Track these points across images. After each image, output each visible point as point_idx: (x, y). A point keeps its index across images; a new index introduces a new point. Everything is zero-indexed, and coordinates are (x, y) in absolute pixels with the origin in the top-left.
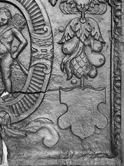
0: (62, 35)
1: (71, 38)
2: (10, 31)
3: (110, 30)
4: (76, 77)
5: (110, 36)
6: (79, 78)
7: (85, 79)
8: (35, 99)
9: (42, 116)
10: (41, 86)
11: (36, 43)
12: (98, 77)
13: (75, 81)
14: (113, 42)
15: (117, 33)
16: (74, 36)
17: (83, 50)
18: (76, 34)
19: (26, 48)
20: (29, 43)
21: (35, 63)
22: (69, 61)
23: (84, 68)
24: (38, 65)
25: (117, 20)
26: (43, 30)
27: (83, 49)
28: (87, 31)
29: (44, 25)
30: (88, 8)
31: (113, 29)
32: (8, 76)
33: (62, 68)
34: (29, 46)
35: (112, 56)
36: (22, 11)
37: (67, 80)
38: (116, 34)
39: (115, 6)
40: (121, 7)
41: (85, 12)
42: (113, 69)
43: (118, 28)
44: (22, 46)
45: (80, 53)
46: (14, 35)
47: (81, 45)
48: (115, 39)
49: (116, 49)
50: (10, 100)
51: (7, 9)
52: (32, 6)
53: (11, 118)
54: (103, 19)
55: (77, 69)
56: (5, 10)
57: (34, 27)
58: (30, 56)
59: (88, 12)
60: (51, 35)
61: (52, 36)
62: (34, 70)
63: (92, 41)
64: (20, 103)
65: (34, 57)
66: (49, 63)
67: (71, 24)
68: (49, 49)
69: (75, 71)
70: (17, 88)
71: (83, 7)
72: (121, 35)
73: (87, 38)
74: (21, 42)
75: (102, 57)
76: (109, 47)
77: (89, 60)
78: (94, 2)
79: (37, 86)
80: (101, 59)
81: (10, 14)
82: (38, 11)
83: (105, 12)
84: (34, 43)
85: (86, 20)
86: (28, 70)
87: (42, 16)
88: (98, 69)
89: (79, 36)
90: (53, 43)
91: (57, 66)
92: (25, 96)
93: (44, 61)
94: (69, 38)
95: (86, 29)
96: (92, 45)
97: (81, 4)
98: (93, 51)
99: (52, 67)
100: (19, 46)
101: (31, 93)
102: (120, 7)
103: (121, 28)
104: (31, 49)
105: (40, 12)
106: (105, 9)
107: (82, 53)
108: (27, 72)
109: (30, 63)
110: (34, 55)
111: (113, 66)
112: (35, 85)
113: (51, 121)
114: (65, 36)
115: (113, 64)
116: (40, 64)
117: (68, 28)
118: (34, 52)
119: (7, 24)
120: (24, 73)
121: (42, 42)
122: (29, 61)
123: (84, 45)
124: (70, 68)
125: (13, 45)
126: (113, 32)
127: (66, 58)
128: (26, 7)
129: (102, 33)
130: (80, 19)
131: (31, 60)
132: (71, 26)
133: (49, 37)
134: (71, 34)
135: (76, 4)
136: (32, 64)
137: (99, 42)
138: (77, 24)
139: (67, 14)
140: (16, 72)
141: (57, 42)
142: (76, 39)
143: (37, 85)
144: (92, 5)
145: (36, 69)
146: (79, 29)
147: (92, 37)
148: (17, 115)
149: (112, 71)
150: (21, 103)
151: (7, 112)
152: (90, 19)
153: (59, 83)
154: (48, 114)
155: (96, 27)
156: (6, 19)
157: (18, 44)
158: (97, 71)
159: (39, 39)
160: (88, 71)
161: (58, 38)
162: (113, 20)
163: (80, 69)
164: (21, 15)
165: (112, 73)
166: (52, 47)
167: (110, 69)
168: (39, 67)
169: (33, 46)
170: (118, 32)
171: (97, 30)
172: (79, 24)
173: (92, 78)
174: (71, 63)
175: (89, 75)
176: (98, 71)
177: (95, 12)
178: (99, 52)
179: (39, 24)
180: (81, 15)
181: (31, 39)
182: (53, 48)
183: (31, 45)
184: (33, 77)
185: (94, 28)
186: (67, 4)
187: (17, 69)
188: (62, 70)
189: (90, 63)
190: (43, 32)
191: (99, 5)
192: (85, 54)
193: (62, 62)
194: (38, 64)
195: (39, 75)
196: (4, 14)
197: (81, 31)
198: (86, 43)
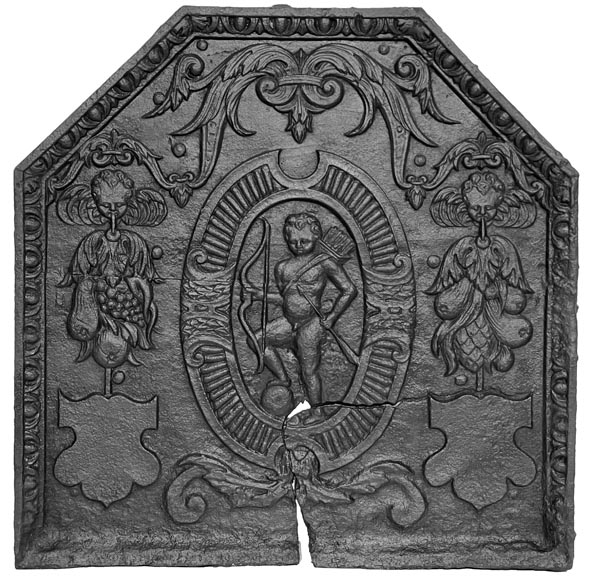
0: (436, 273)
1: (455, 282)
2: (319, 266)
3: (544, 262)
4: (466, 369)
5: (544, 277)
6: (472, 372)
7: (487, 375)
8: (373, 419)
9: (388, 458)
10: (388, 389)
11: (378, 293)
12: (515, 368)
13: (462, 378)
14: (551, 290)
15: (560, 273)
16: (462, 277)
17: (482, 309)
18: (467, 272)
19: (354, 304)
20: (360, 292)
21: (375, 339)
22: (452, 333)
23: (485, 349)
24: (382, 343)
25: (561, 244)
26: (394, 264)
27: (482, 307)
28: (493, 265)
29: (396, 252)
30: (496, 215)
31: (550, 263)
32: (314, 367)
33: (435, 350)
34: (360, 299)
35: (548, 322)
36: (347, 222)
37: (446, 375)
38: (558, 275)
39: (555, 212)
40: (570, 217)
41: (488, 224)
42: (549, 351)
43: (563, 261)
44: (345, 299)
45: (475, 317)
46: (328, 276)
47: (478, 297)
48: (555, 285)
49: (557, 307)
50: (317, 422)
51: (311, 217)
52: (369, 210)
53: (321, 461)
54: (528, 239)
55: (468, 351)
56: (310, 220)
57: (372, 257)
58: (361, 320)
59: (495, 223)
60: (410, 276)
61: (413, 278)
62: (373, 354)
63: (503, 289)
64: (339, 428)
65: (372, 324)
66: (405, 339)
67: (456, 250)
68: (406, 306)
69: (464, 356)
70: (331, 393)
71: (483, 212)
72: (569, 277)
73: (492, 281)
74: (342, 291)
75: (525, 325)
76: (542, 303)
77: (495, 333)
78: (509, 201)
79: (377, 391)
80: (522, 329)
81: (320, 228)
82: (381, 222)
83: (532, 224)
84: (372, 293)
85: (490, 242)
86: (359, 355)
87: (391, 232)
88: (516, 351)
89: (473, 277)
90: (414, 292)
91: (422, 344)
92: (351, 413)
93: (394, 334)
94: (451, 281)
95: (490, 262)
96: (504, 298)
97: (479, 207)
98: (505, 311)
99: (411, 347)
100: (338, 299)
101: (365, 406)
102: (567, 215)
103: (569, 262)
104: (365, 307)
105: (387, 224)
106: (532, 217)
107: (481, 317)
108: (356, 359)
109: (363, 338)
110: (372, 320)
111: (549, 346)
112: (373, 388)
113: (408, 468)
114: (442, 280)
115: (549, 340)
116: (386, 340)
117: (449, 260)
118: (373, 314)
119: (311, 250)
120: (348, 359)
121: (389, 290)
122: (360, 333)
123: (485, 298)
124: (453, 349)
125: (323, 298)
126: (550, 269)
127: (443, 326)
128: (356, 212)
129: (525, 269)
130: (477, 237)
131: (364, 331)
132: (456, 255)
133: (408, 280)
134: (457, 271)
135: (468, 206)
136: (368, 342)
137: (520, 292)
138: (470, 249)
139: (448, 226)
140: (330, 359)
141: (424, 290)
142: (465, 285)
143: (378, 387)
144: (503, 207)
145: (377, 352)
146: (475, 263)
147: (503, 278)
148: (332, 455)
149: (548, 356)
150: (343, 427)
151: (311, 447)
152: (498, 238)
153: (427, 382)
154: (402, 452)
155: (513, 257)
156: (310, 239)
157: (336, 295)
158: (513, 356)
159: (384, 285)
160: (492, 357)
161: (425, 281)
162: (550, 242)
163: (475, 352)
164: (343, 228)
165: (548, 362)
166: (413, 303)
167: (542, 352)
168: (384, 347)
169: (370, 299)
170: (562, 269)
171: (514, 265)
172: (474, 252)
173: (502, 371)
174: (454, 338)
175: (495, 365)
176: (516, 357)
177: (510, 224)
178: (520, 312)
179: (385, 251)
180: (477, 230)
181: (364, 284)
182: (415, 304)
183: (365, 298)
184: (369, 369)
185: (508, 258)
186: (447, 204)
187: (333, 350)
188: (435, 354)
189: (498, 338)
190: (393, 267)
191: (519, 208)
192: (487, 316)
193: (435, 335)
194: (380, 340)
195: (384, 366)
196: (307, 228)
197: (478, 266)
198: (489, 293)
